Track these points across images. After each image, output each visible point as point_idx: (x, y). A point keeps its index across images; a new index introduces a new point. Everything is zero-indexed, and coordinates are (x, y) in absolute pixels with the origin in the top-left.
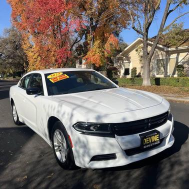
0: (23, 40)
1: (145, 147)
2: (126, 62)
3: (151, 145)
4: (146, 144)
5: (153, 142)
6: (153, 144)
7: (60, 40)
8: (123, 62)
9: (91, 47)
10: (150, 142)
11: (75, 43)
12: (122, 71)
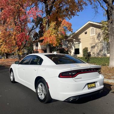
2: (76, 43)
8: (73, 43)
9: (47, 29)
12: (73, 51)
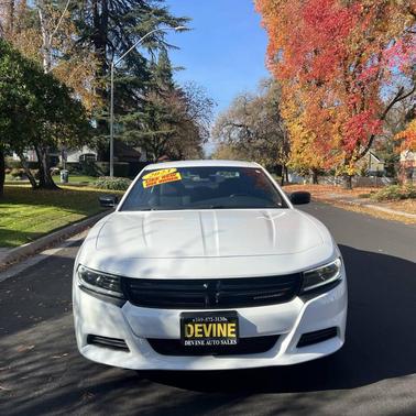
0: (285, 99)
1: (188, 343)
3: (208, 343)
4: (194, 338)
5: (217, 338)
6: (216, 342)
7: (357, 96)
10: (207, 335)
11: (395, 100)
